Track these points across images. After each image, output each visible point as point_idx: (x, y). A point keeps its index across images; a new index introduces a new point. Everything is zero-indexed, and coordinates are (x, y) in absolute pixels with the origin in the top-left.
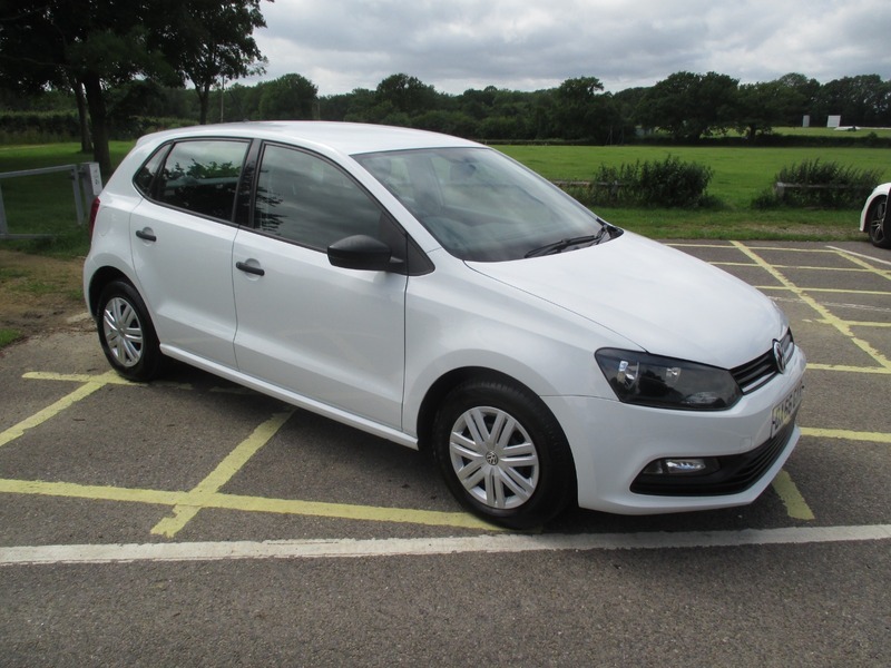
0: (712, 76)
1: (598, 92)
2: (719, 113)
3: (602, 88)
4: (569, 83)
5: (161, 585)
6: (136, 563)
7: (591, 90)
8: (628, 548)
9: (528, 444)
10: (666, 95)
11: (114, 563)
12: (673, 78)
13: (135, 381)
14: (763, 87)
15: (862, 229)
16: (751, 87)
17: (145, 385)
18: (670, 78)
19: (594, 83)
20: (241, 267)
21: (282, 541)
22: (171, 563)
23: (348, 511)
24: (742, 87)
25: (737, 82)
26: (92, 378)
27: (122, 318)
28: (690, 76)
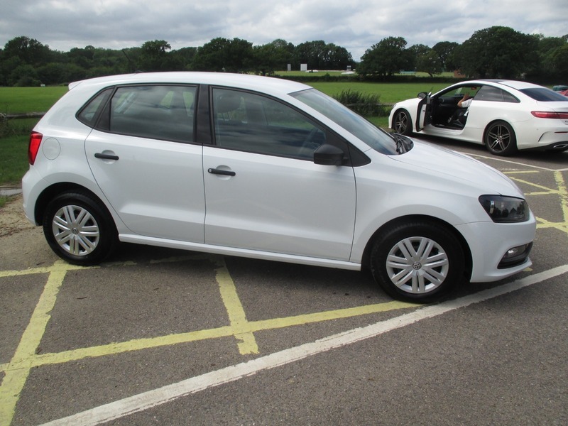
0: (236, 40)
1: (168, 50)
2: (243, 63)
3: (170, 47)
4: (148, 44)
5: (291, 381)
6: (259, 373)
7: (163, 49)
8: (483, 300)
9: (442, 253)
10: (211, 52)
11: (244, 378)
12: (214, 41)
13: (87, 266)
14: (266, 47)
15: (390, 127)
16: (260, 47)
17: (99, 267)
18: (212, 41)
19: (164, 44)
20: (214, 172)
21: (326, 339)
22: (280, 367)
23: (337, 314)
24: (255, 47)
25: (251, 44)
26: (49, 269)
27: (76, 221)
28: (224, 40)
